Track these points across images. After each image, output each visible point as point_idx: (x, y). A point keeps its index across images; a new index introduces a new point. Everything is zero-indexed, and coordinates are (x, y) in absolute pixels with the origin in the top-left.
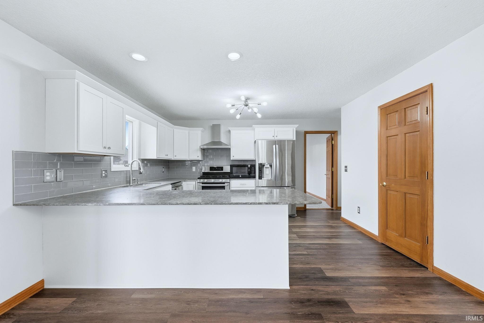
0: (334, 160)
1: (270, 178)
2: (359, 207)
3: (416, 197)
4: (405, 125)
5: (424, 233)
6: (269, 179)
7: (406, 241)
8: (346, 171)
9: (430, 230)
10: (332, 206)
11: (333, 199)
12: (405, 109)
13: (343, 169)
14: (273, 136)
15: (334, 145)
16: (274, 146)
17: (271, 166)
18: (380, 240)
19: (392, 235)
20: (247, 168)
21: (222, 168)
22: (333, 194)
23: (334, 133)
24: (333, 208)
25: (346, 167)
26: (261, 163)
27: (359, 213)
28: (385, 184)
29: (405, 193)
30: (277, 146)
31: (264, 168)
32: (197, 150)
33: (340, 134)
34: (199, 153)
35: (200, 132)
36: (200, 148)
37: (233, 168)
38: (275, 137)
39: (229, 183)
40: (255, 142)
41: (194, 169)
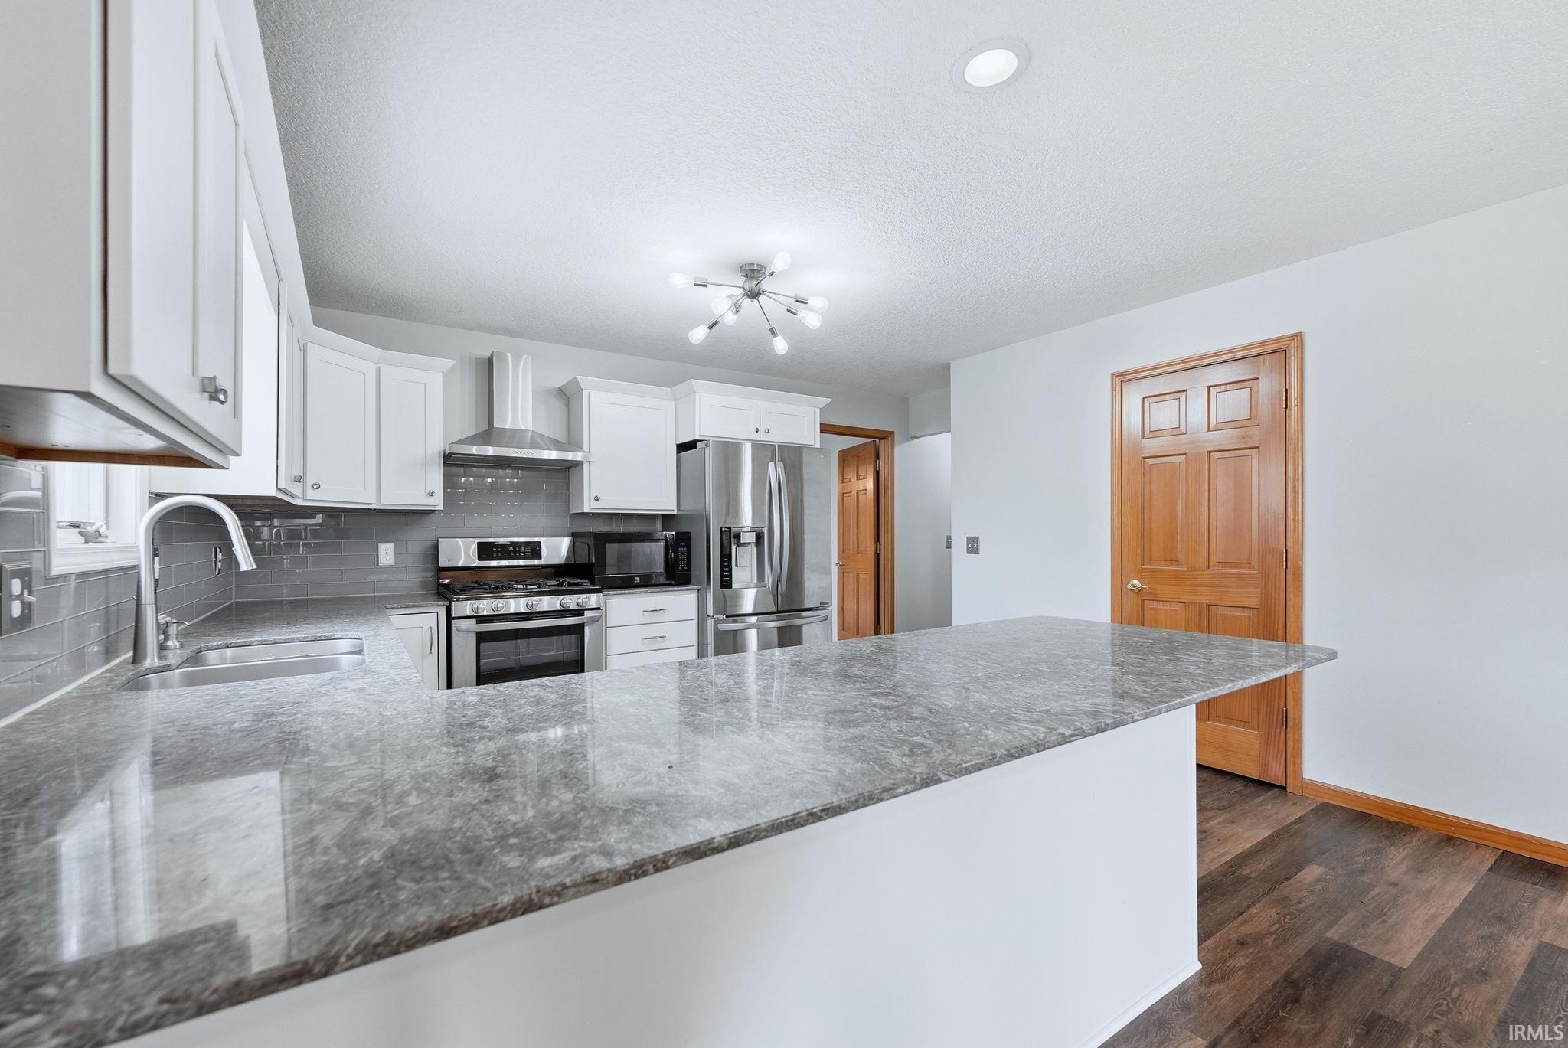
0: (885, 518)
1: (755, 581)
3: (1246, 613)
4: (1211, 430)
5: (1271, 701)
8: (973, 551)
9: (1293, 693)
12: (1209, 387)
14: (757, 431)
15: (881, 473)
16: (771, 465)
17: (759, 539)
20: (661, 545)
21: (535, 550)
23: (881, 438)
26: (730, 528)
29: (1209, 606)
30: (779, 464)
31: (736, 547)
32: (426, 464)
33: (904, 442)
34: (435, 479)
35: (438, 379)
36: (439, 453)
37: (607, 545)
38: (762, 430)
39: (599, 609)
40: (682, 448)
41: (387, 553)
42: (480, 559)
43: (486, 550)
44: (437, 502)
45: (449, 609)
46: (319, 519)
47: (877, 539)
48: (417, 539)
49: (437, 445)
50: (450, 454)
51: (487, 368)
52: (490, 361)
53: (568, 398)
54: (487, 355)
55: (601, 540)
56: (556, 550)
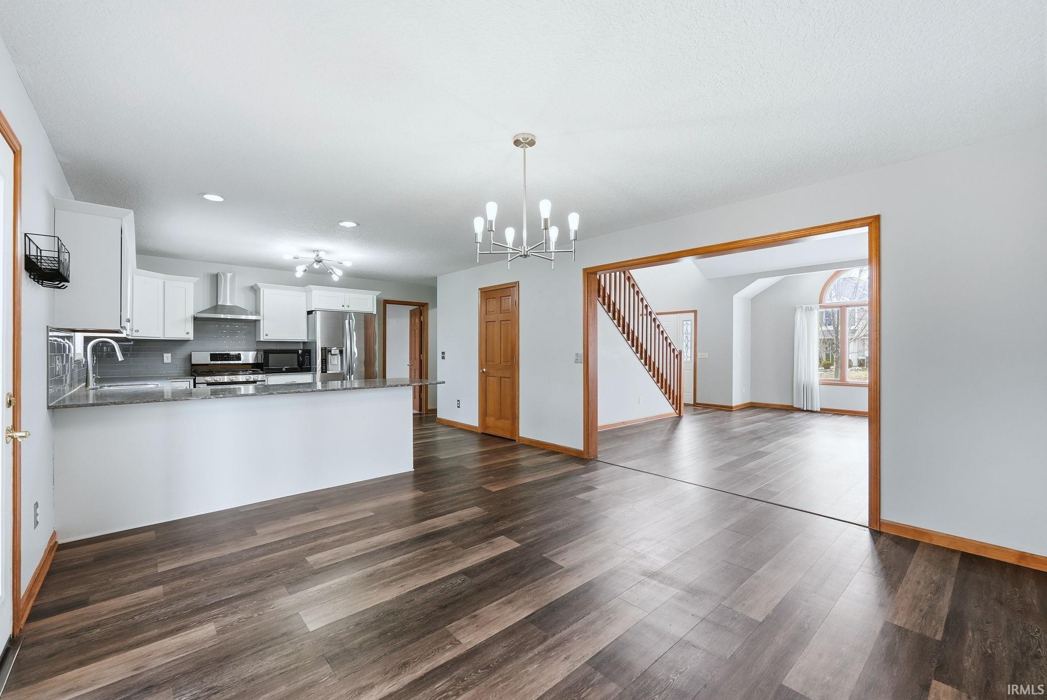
0: (424, 343)
1: (340, 370)
2: (458, 401)
3: (508, 380)
4: (501, 313)
6: (338, 372)
7: (500, 423)
8: (443, 358)
9: (517, 407)
10: (420, 410)
11: (421, 399)
12: (500, 298)
13: (439, 355)
14: (343, 306)
15: (423, 322)
16: (347, 321)
17: (341, 352)
18: (480, 431)
19: (491, 421)
20: (296, 355)
21: (238, 357)
22: (421, 392)
23: (422, 306)
24: (422, 412)
25: (443, 353)
26: (325, 347)
27: (459, 407)
28: (484, 370)
29: (501, 377)
31: (330, 356)
32: (186, 321)
33: (433, 308)
34: (190, 327)
35: (192, 285)
36: (192, 317)
37: (270, 355)
38: (346, 306)
39: (265, 381)
40: (309, 313)
41: (167, 358)
42: (211, 360)
43: (214, 357)
44: (191, 336)
45: (195, 380)
46: (132, 343)
47: (421, 353)
48: (182, 352)
49: (191, 312)
50: (197, 317)
51: (215, 279)
52: (217, 275)
53: (255, 290)
54: (216, 273)
55: (267, 353)
56: (249, 357)
